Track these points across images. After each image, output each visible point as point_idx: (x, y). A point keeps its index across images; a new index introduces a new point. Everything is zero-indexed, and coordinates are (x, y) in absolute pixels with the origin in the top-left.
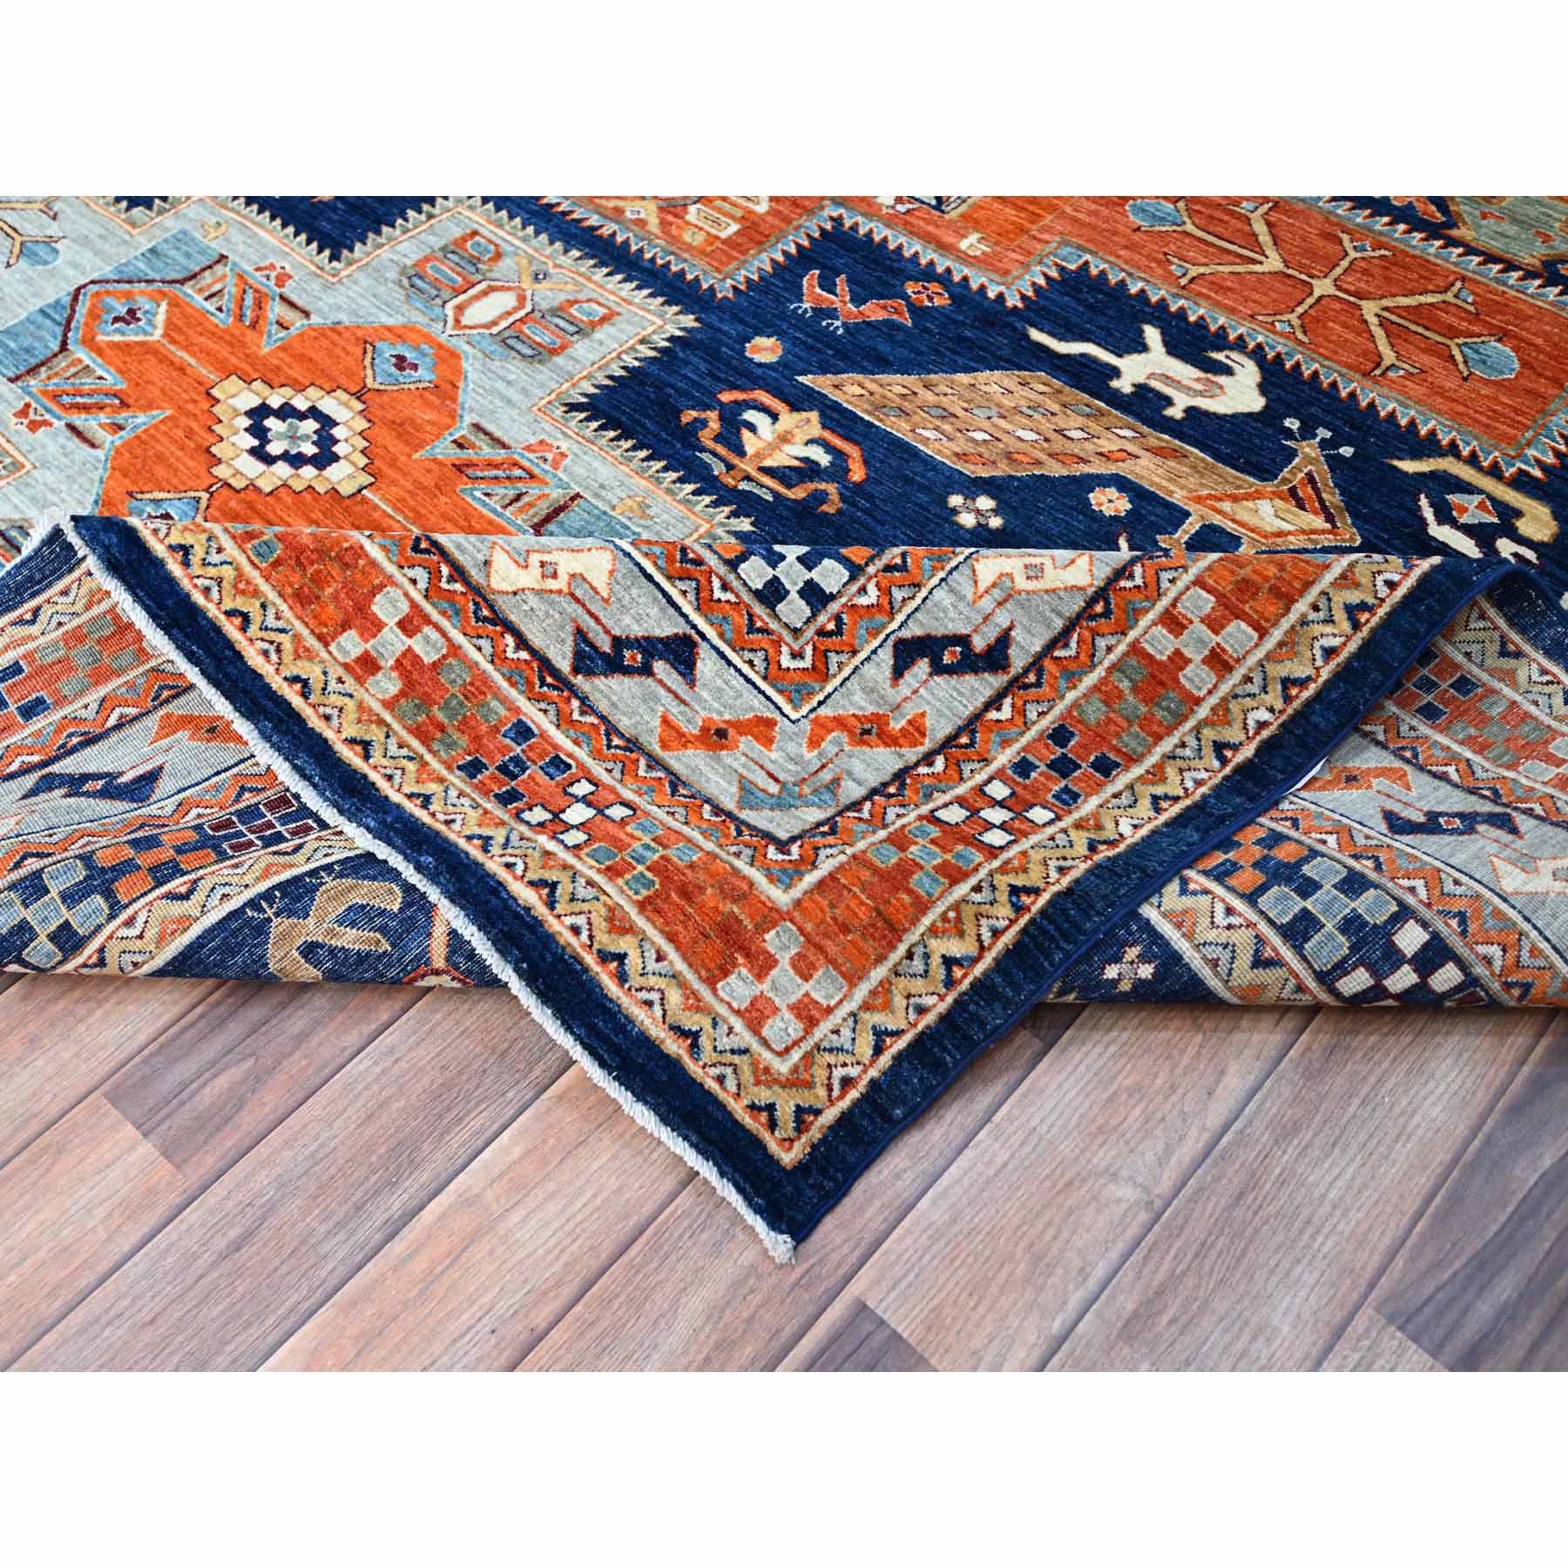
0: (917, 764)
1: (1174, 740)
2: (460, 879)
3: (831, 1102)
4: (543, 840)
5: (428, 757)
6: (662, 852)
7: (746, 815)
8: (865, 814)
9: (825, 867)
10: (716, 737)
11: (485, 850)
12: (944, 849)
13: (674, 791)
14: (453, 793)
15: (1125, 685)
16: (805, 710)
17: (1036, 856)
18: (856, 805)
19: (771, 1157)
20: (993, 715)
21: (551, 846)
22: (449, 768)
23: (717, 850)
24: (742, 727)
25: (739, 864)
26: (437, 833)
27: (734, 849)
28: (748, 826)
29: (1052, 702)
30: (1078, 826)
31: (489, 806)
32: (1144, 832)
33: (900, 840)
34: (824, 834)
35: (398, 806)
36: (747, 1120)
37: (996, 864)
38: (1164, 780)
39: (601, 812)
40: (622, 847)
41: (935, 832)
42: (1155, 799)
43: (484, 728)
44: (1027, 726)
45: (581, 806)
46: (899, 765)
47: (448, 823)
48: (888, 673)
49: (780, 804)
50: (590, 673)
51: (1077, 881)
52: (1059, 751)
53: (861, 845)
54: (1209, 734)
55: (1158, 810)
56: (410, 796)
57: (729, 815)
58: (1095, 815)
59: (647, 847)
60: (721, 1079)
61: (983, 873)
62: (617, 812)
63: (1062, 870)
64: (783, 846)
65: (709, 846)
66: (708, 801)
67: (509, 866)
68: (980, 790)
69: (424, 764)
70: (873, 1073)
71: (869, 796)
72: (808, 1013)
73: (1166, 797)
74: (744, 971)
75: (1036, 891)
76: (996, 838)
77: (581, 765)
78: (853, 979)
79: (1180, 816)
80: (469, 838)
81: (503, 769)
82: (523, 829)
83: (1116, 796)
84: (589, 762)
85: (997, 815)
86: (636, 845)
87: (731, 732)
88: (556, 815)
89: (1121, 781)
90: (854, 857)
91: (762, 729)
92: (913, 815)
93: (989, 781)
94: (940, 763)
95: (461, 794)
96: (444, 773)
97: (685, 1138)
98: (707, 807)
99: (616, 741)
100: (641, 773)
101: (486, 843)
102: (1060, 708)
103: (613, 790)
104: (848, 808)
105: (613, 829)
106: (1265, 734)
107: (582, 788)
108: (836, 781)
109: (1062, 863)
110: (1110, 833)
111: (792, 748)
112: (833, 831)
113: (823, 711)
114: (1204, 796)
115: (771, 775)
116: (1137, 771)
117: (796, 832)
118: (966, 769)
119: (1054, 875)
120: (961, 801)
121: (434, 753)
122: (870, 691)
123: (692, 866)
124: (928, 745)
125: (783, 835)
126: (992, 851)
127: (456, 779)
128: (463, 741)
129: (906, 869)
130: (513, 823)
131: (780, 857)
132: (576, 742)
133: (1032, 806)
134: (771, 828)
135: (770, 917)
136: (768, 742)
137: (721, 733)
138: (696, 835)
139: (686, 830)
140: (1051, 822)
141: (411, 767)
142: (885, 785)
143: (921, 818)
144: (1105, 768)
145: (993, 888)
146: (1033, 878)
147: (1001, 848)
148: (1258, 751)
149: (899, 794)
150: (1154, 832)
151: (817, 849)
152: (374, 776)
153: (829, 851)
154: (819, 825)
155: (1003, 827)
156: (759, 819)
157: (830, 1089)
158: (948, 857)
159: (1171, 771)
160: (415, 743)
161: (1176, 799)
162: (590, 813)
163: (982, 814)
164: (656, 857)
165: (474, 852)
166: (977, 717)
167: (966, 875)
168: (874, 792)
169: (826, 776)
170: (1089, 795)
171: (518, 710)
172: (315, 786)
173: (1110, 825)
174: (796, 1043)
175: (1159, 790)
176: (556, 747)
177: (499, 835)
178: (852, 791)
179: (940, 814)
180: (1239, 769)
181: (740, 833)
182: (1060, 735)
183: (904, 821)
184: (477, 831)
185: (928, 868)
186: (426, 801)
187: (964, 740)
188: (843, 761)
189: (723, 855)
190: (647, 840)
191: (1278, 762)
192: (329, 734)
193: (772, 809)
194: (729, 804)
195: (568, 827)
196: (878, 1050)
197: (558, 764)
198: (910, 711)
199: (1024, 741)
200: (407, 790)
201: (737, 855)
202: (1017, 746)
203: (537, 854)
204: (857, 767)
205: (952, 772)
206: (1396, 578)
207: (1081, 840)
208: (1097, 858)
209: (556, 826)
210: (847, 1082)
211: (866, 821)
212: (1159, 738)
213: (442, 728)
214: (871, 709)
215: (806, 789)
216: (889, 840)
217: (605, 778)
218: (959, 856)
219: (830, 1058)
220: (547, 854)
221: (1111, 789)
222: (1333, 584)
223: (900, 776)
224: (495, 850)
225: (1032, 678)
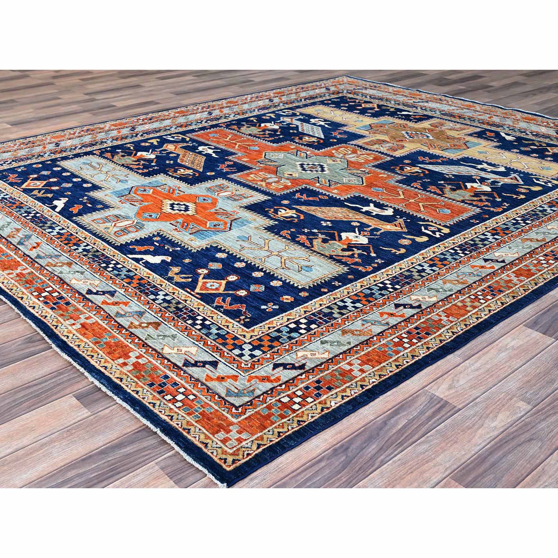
0: (277, 386)
1: (350, 384)
2: (146, 413)
3: (243, 459)
4: (170, 405)
5: (139, 382)
6: (203, 409)
7: (228, 398)
8: (261, 399)
9: (248, 414)
10: (221, 379)
11: (154, 407)
12: (281, 410)
13: (208, 391)
14: (145, 391)
15: (337, 373)
16: (247, 374)
17: (306, 412)
18: (259, 397)
19: (224, 469)
20: (300, 377)
21: (172, 407)
22: (144, 384)
23: (219, 409)
24: (228, 377)
25: (224, 413)
26: (140, 401)
27: (223, 409)
28: (228, 402)
29: (316, 376)
30: (320, 403)
31: (155, 394)
32: (338, 405)
33: (269, 407)
34: (249, 405)
35: (129, 393)
36: (218, 461)
37: (295, 415)
38: (346, 392)
39: (187, 397)
40: (192, 408)
41: (279, 405)
42: (343, 396)
43: (155, 376)
44: (309, 379)
45: (181, 395)
46: (273, 386)
47: (143, 398)
48: (271, 368)
49: (237, 395)
50: (187, 367)
51: (316, 420)
52: (317, 385)
53: (258, 409)
54: (359, 383)
55: (343, 399)
56: (133, 391)
57: (223, 398)
58: (325, 400)
59: (199, 408)
60: (212, 453)
61: (291, 417)
62: (191, 397)
63: (312, 417)
64: (237, 408)
65: (216, 408)
66: (217, 394)
67: (160, 411)
68: (294, 393)
69: (137, 383)
70: (257, 452)
71: (262, 394)
72: (240, 440)
73: (346, 396)
74: (223, 433)
75: (305, 422)
76: (296, 407)
77: (182, 384)
78: (253, 435)
79: (349, 401)
80: (150, 403)
81: (160, 385)
82: (164, 401)
83: (332, 395)
84: (185, 384)
85: (297, 400)
86: (196, 407)
87: (226, 378)
88: (174, 397)
89: (334, 392)
90: (256, 412)
91: (235, 378)
92: (274, 400)
93: (297, 390)
94: (284, 386)
95: (147, 391)
96: (143, 386)
97: (200, 464)
98: (217, 396)
99: (193, 379)
100: (199, 386)
101: (154, 405)
102: (318, 377)
103: (191, 391)
104: (257, 397)
105: (190, 402)
106: (375, 384)
107: (182, 390)
108: (254, 390)
109: (313, 415)
110: (328, 406)
111: (242, 382)
112: (251, 405)
113: (252, 375)
114: (356, 396)
115: (236, 388)
116: (338, 390)
117: (241, 404)
118: (291, 388)
119: (310, 418)
120: (288, 396)
121: (140, 381)
122: (266, 372)
123: (211, 413)
124: (281, 382)
125: (237, 405)
126: (294, 411)
127: (146, 387)
128: (149, 379)
129: (269, 416)
130: (162, 399)
131: (236, 411)
132: (181, 379)
133: (308, 397)
134: (234, 402)
135: (232, 424)
136: (236, 380)
137: (223, 378)
138: (213, 404)
139: (210, 403)
140: (312, 402)
141: (134, 384)
142: (267, 391)
143: (276, 400)
144: (330, 389)
145: (293, 420)
146: (305, 418)
147: (297, 410)
148: (373, 387)
149: (271, 393)
150: (340, 405)
151: (246, 409)
152: (122, 385)
153: (250, 410)
154: (248, 402)
155: (299, 404)
156: (231, 399)
157: (243, 456)
158: (282, 412)
159: (348, 390)
160: (136, 379)
161: (348, 396)
162: (184, 397)
163: (294, 399)
164: (201, 411)
165: (151, 407)
166: (296, 377)
167: (286, 417)
168: (264, 393)
169: (251, 388)
170: (324, 395)
171: (166, 373)
172: (105, 386)
173: (328, 402)
174: (235, 446)
175: (344, 394)
176: (175, 380)
177: (158, 403)
178: (258, 392)
179: (282, 400)
180: (366, 390)
181: (225, 404)
182: (318, 382)
183: (271, 401)
184: (152, 401)
185: (276, 415)
186: (137, 392)
187: (291, 382)
188: (257, 385)
189: (220, 410)
190: (199, 406)
191: (378, 389)
192: (111, 376)
193: (235, 397)
194: (223, 395)
195: (177, 401)
196: (258, 448)
197: (176, 384)
198: (277, 375)
199: (308, 382)
200: (132, 389)
201: (224, 411)
202: (305, 384)
203: (168, 409)
204: (260, 387)
205: (287, 388)
206: (409, 361)
207: (319, 407)
208: (323, 413)
209: (174, 401)
210: (248, 455)
211: (261, 401)
212: (345, 383)
213: (143, 376)
214: (265, 375)
215: (245, 392)
216: (266, 407)
217: (189, 388)
218: (285, 412)
219: (243, 449)
220: (171, 409)
221: (330, 393)
222: (393, 361)
223: (272, 389)
224: (157, 407)
225: (311, 371)
